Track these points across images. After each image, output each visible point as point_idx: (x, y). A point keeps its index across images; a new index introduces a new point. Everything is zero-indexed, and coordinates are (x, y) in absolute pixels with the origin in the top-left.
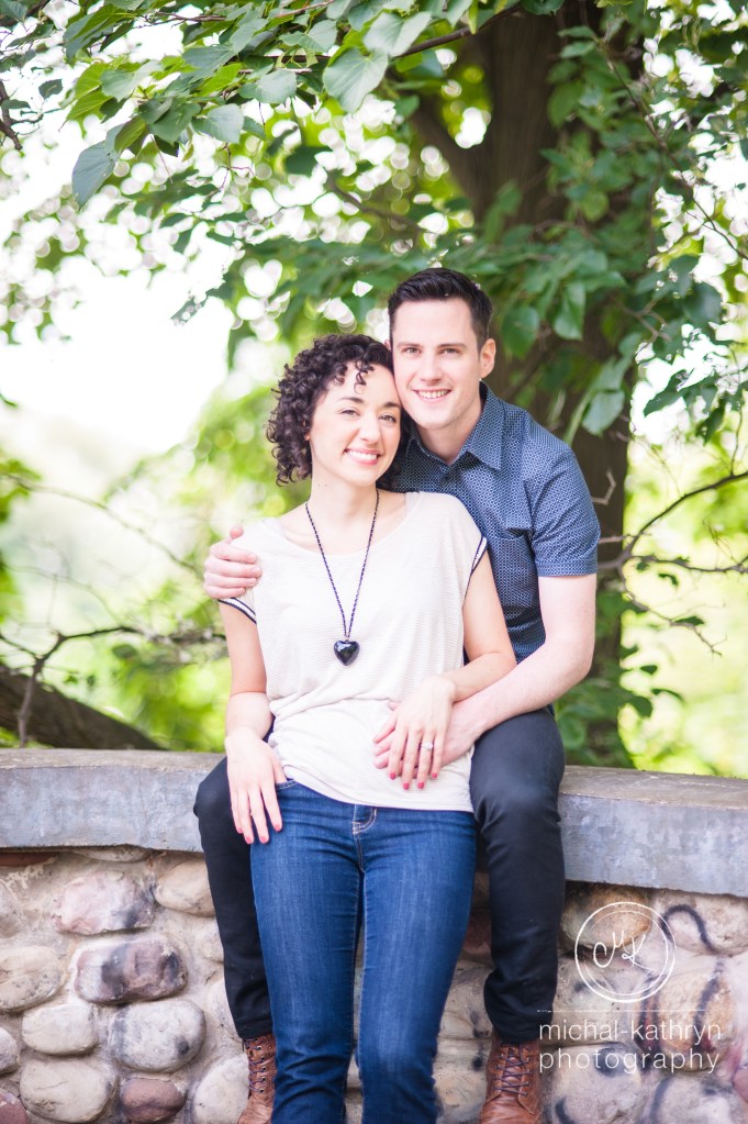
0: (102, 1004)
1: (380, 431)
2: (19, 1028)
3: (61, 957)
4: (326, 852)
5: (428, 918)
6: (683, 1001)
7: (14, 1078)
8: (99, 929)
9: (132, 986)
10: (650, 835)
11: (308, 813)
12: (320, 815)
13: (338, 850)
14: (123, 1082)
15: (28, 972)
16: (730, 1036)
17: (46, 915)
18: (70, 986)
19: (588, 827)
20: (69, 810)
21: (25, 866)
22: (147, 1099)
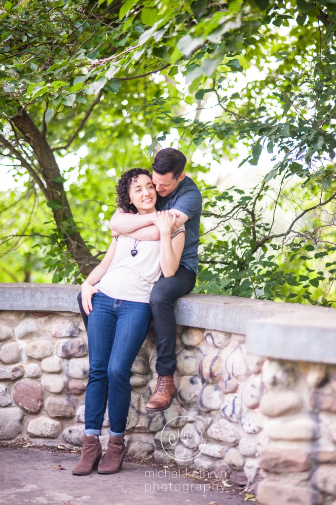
0: (64, 358)
1: (149, 192)
2: (40, 364)
3: (53, 344)
4: (106, 312)
5: (130, 333)
6: (208, 362)
7: (39, 379)
8: (62, 336)
9: (70, 353)
10: (199, 312)
11: (103, 301)
12: (106, 301)
13: (110, 312)
14: (69, 382)
15: (42, 347)
16: (220, 373)
17: (48, 331)
18: (55, 353)
19: (185, 309)
20: (53, 300)
21: (43, 316)
22: (74, 387)
